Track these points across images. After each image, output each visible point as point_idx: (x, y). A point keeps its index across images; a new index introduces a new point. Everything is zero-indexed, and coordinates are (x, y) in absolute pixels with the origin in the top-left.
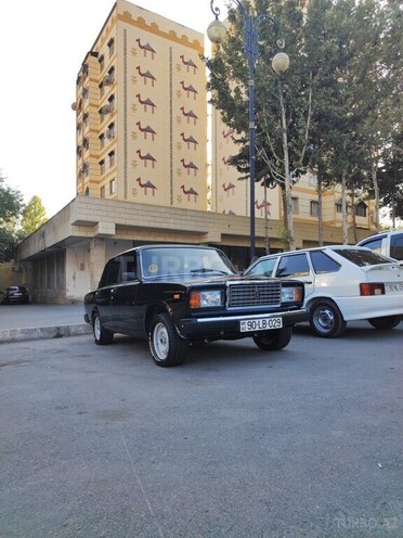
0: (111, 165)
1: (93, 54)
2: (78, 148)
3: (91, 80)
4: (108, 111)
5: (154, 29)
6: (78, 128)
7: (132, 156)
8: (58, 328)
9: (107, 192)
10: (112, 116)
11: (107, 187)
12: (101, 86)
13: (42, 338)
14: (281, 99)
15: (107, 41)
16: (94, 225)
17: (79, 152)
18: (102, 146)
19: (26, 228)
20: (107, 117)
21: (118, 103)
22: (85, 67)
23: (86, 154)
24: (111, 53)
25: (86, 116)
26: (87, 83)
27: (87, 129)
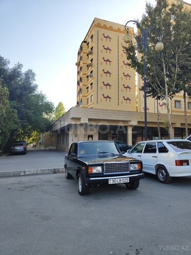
0: (91, 89)
1: (85, 42)
2: (78, 82)
3: (84, 53)
4: (90, 66)
5: (111, 29)
6: (78, 73)
7: (101, 84)
8: (55, 169)
9: (90, 101)
10: (92, 68)
11: (90, 99)
12: (88, 55)
13: (48, 173)
14: (163, 60)
15: (90, 36)
16: (79, 119)
17: (78, 84)
18: (88, 80)
19: (56, 116)
20: (90, 68)
21: (94, 62)
22: (81, 48)
23: (81, 84)
24: (92, 41)
25: (81, 68)
26: (82, 54)
27: (82, 74)
